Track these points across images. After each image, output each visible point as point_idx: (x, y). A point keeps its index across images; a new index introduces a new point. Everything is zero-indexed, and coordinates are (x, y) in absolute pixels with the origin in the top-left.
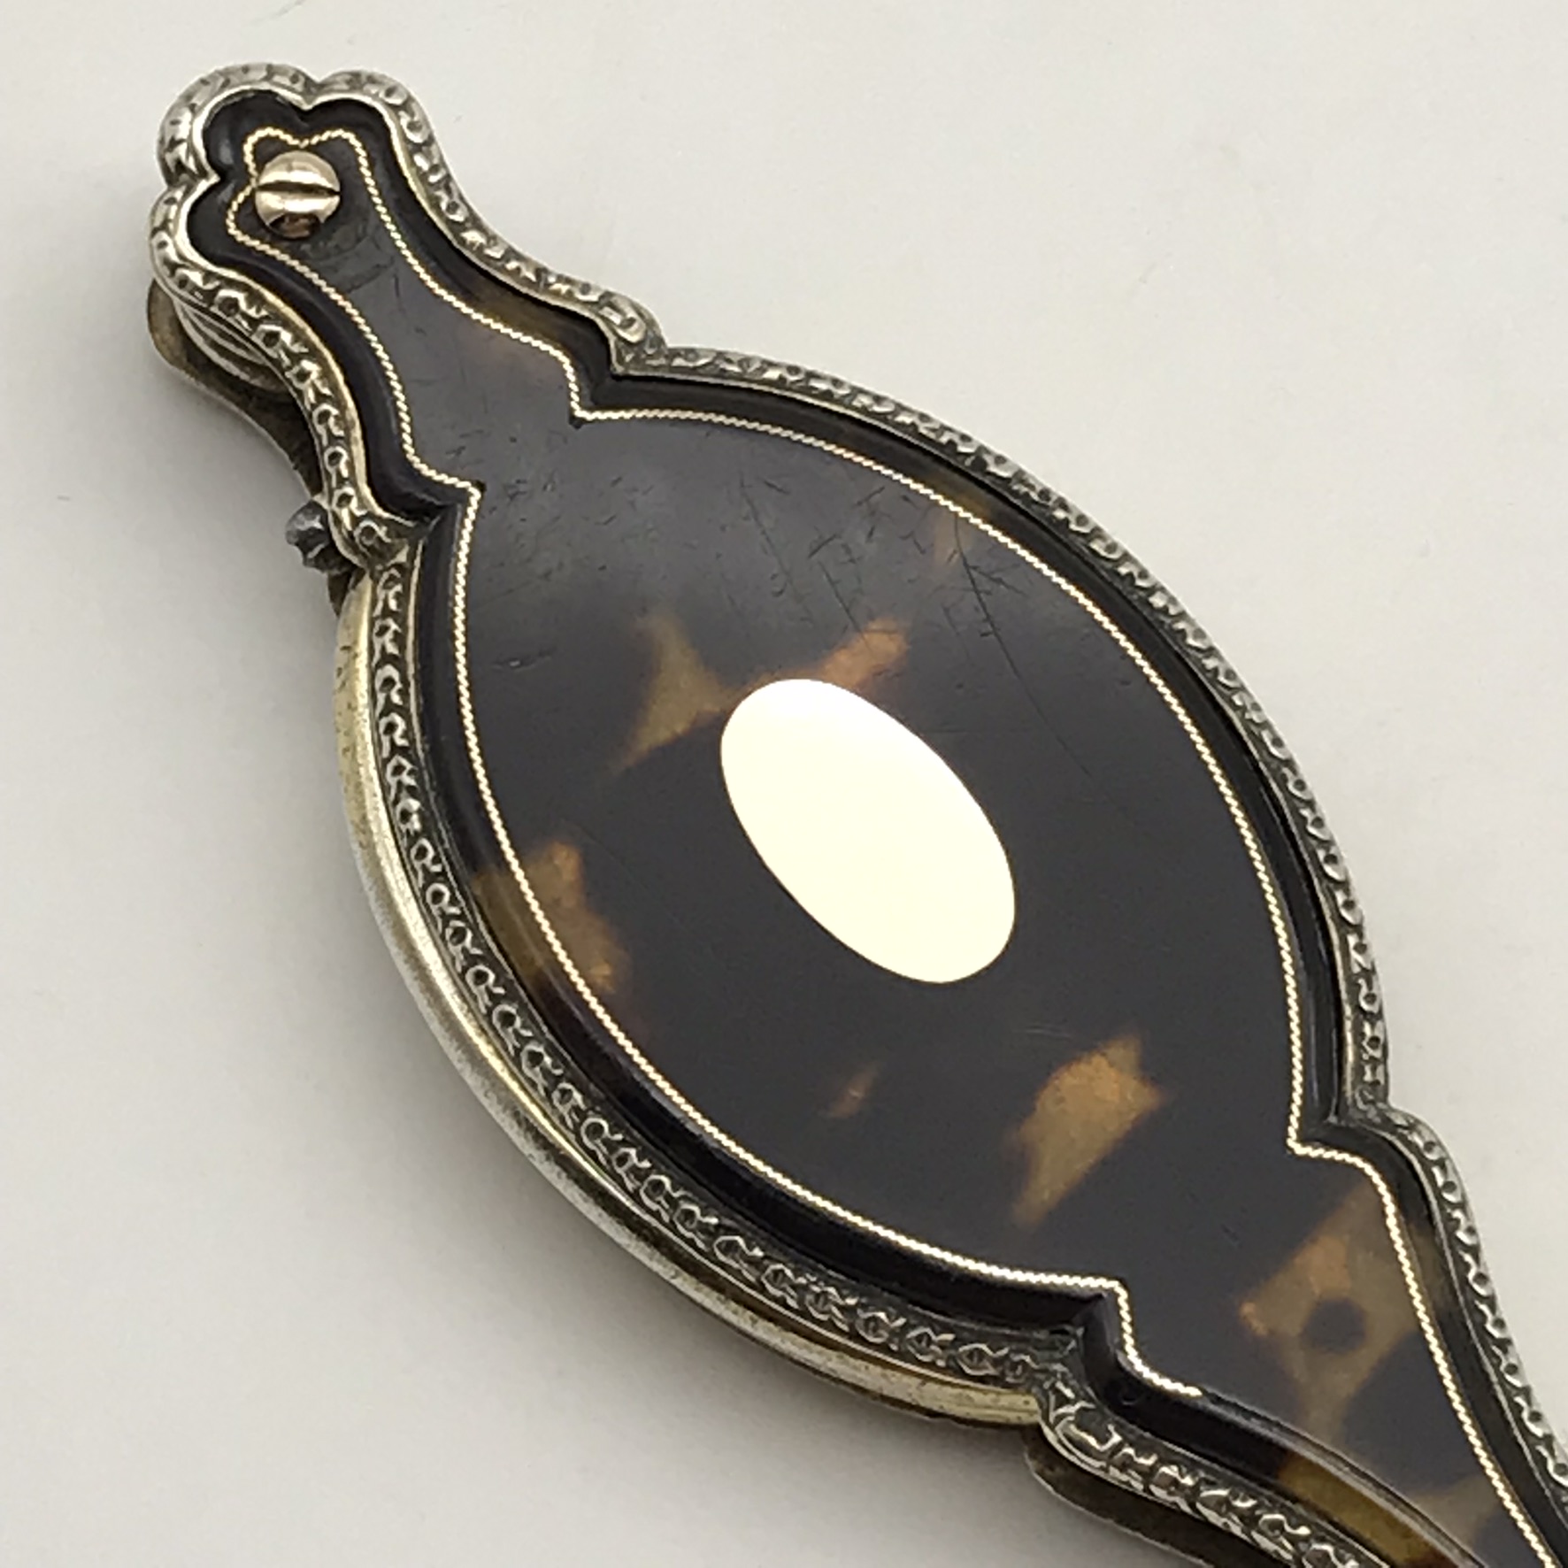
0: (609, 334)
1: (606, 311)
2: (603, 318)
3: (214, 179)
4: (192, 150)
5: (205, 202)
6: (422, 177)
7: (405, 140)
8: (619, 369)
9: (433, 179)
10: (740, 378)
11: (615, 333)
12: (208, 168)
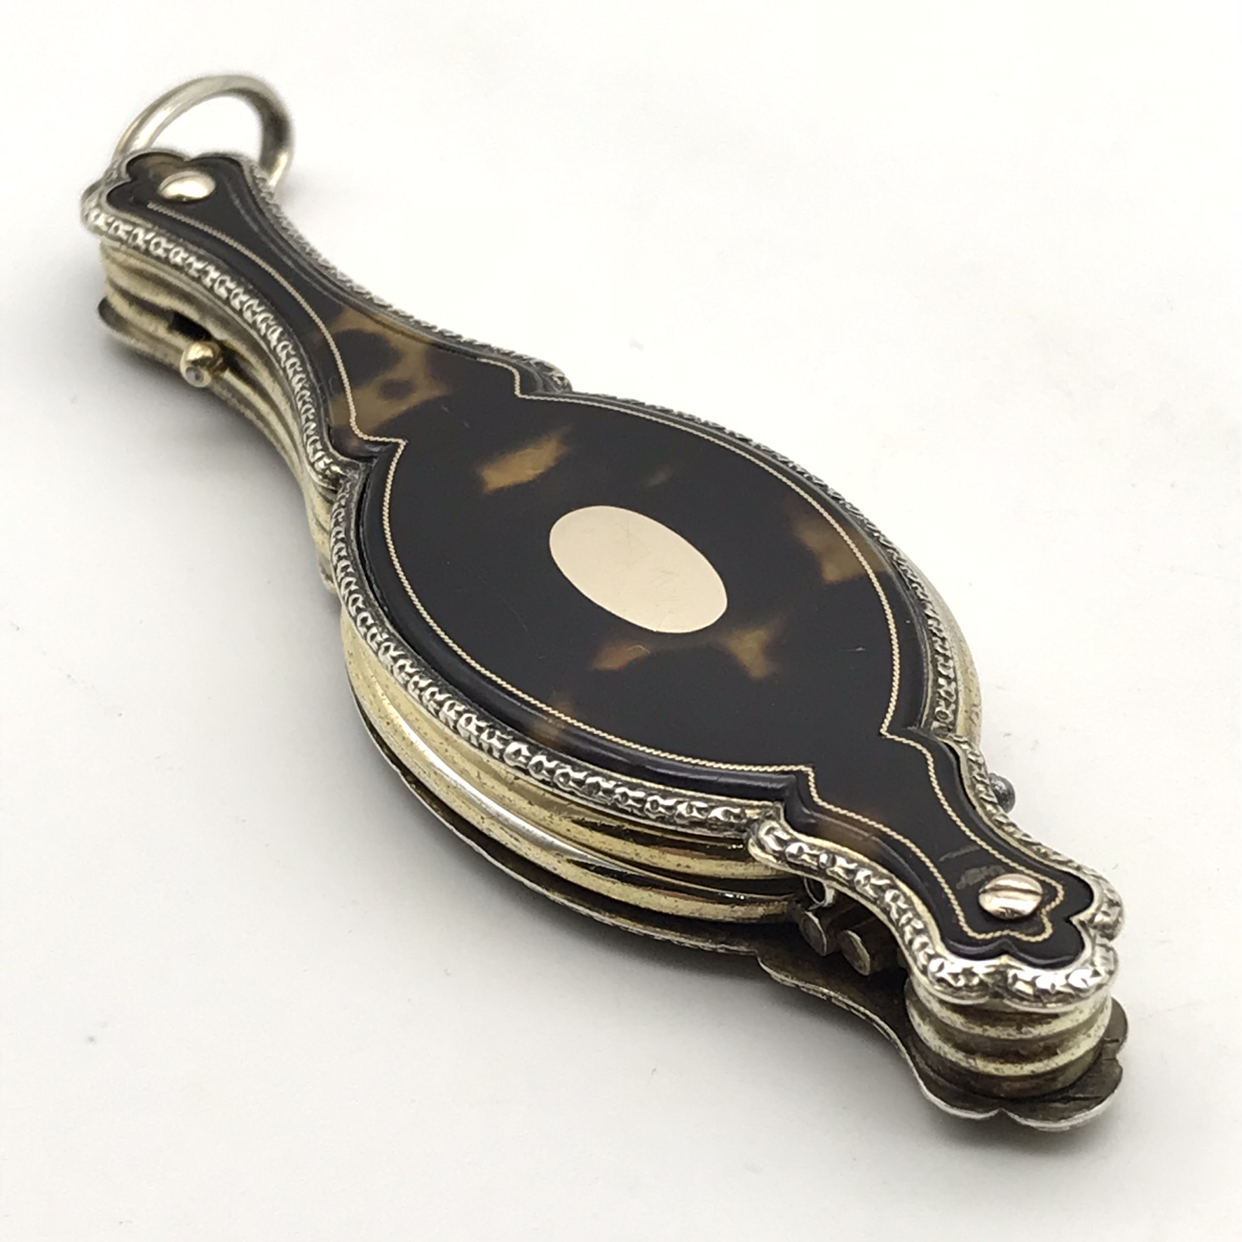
0: (785, 824)
1: (785, 837)
2: (788, 833)
3: (1075, 920)
4: (1093, 939)
5: (1082, 907)
6: (918, 916)
7: (930, 937)
8: (779, 805)
9: (910, 915)
10: (694, 798)
11: (781, 825)
12: (1079, 927)
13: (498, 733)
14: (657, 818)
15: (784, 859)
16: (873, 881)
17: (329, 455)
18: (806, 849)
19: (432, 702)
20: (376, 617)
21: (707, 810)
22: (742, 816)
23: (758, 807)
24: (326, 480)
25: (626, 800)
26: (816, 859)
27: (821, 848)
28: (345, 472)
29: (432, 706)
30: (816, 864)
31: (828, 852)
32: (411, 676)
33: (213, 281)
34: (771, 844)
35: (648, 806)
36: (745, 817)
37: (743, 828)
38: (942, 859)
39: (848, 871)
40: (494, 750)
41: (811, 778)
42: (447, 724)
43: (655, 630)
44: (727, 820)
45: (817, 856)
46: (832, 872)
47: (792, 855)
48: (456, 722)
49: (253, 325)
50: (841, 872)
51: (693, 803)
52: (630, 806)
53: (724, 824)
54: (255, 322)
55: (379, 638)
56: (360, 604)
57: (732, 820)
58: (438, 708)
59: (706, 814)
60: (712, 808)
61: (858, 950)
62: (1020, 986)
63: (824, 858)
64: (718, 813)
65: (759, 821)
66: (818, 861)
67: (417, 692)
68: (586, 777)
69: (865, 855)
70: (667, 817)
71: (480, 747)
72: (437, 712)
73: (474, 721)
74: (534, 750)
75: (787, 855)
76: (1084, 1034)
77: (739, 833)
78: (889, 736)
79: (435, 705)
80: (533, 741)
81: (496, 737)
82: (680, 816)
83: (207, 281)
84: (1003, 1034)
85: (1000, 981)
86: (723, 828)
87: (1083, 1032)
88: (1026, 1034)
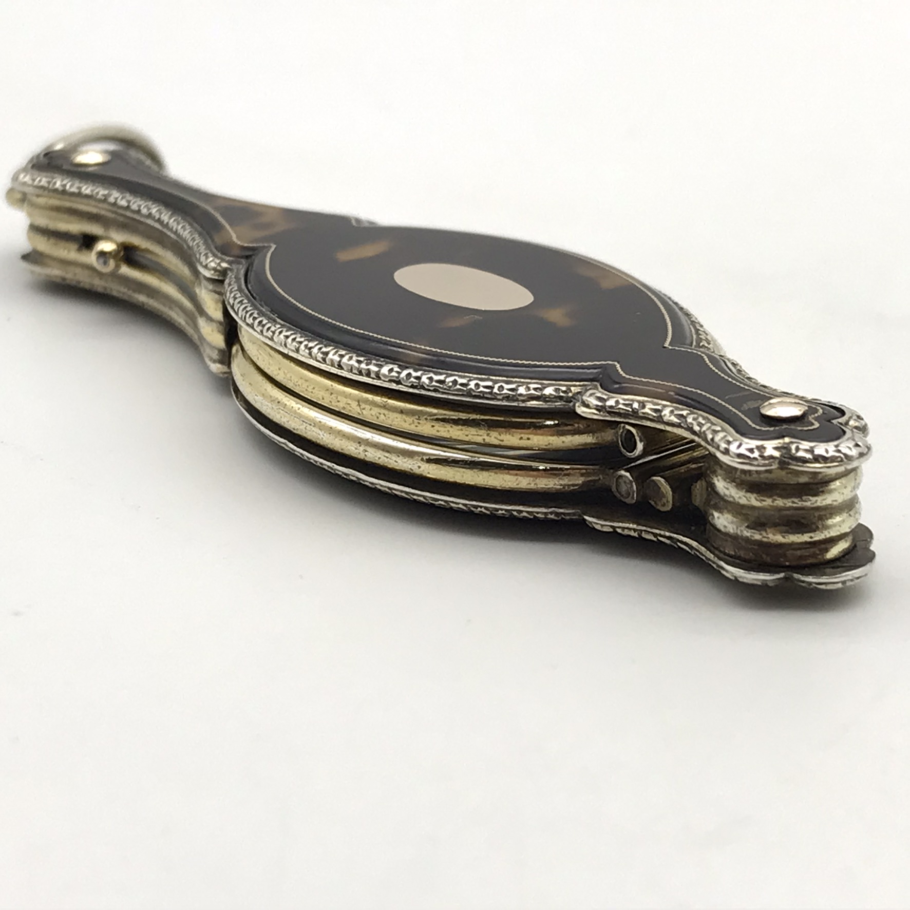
0: (603, 391)
1: (605, 397)
4: (851, 430)
5: (838, 416)
6: (715, 424)
7: (727, 433)
8: (596, 383)
9: (709, 425)
10: (530, 383)
11: (599, 391)
12: (839, 425)
13: (374, 362)
14: (503, 398)
15: (604, 410)
16: (676, 412)
17: (218, 258)
18: (621, 401)
19: (319, 354)
20: (269, 319)
21: (541, 389)
22: (568, 391)
23: (580, 386)
24: (217, 273)
25: (478, 388)
26: (630, 406)
27: (633, 400)
28: (231, 266)
29: (319, 356)
30: (631, 410)
31: (639, 402)
32: (301, 343)
33: (116, 199)
34: (594, 402)
35: (496, 390)
36: (571, 391)
37: (569, 400)
38: (727, 397)
39: (656, 411)
40: (371, 372)
41: (618, 366)
42: (333, 365)
43: (483, 309)
44: (557, 395)
45: (631, 405)
46: (643, 413)
47: (611, 407)
48: (340, 362)
49: (150, 216)
50: (650, 412)
51: (529, 385)
52: (481, 392)
53: (556, 397)
54: (150, 214)
55: (273, 329)
56: (256, 315)
57: (562, 394)
58: (324, 357)
59: (541, 392)
60: (545, 388)
61: (662, 489)
62: (801, 454)
63: (636, 405)
64: (549, 391)
65: (582, 393)
66: (631, 408)
67: (307, 351)
68: (446, 378)
69: (668, 401)
70: (511, 396)
71: (360, 373)
72: (324, 360)
73: (355, 358)
74: (403, 368)
75: (607, 407)
76: (847, 513)
77: (567, 404)
78: (670, 347)
79: (321, 356)
80: (401, 364)
81: (372, 364)
82: (521, 395)
83: (112, 200)
84: (789, 502)
85: (785, 453)
86: (554, 400)
87: (846, 511)
88: (805, 501)
